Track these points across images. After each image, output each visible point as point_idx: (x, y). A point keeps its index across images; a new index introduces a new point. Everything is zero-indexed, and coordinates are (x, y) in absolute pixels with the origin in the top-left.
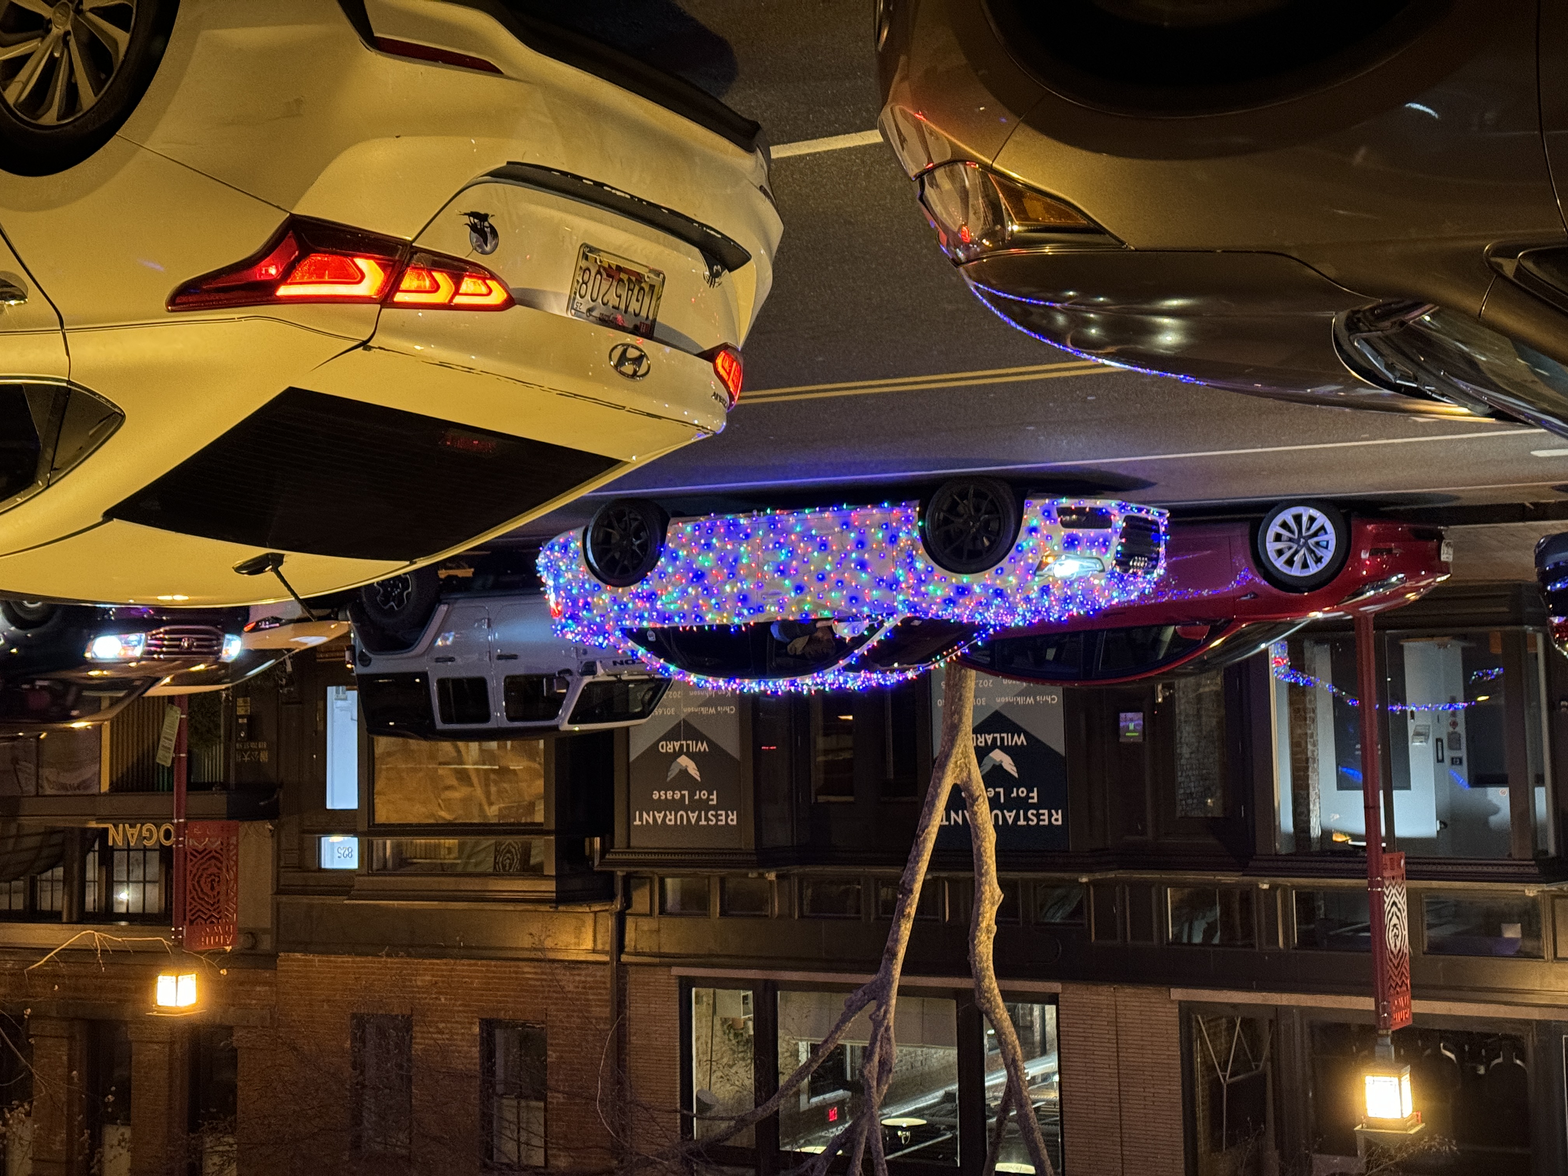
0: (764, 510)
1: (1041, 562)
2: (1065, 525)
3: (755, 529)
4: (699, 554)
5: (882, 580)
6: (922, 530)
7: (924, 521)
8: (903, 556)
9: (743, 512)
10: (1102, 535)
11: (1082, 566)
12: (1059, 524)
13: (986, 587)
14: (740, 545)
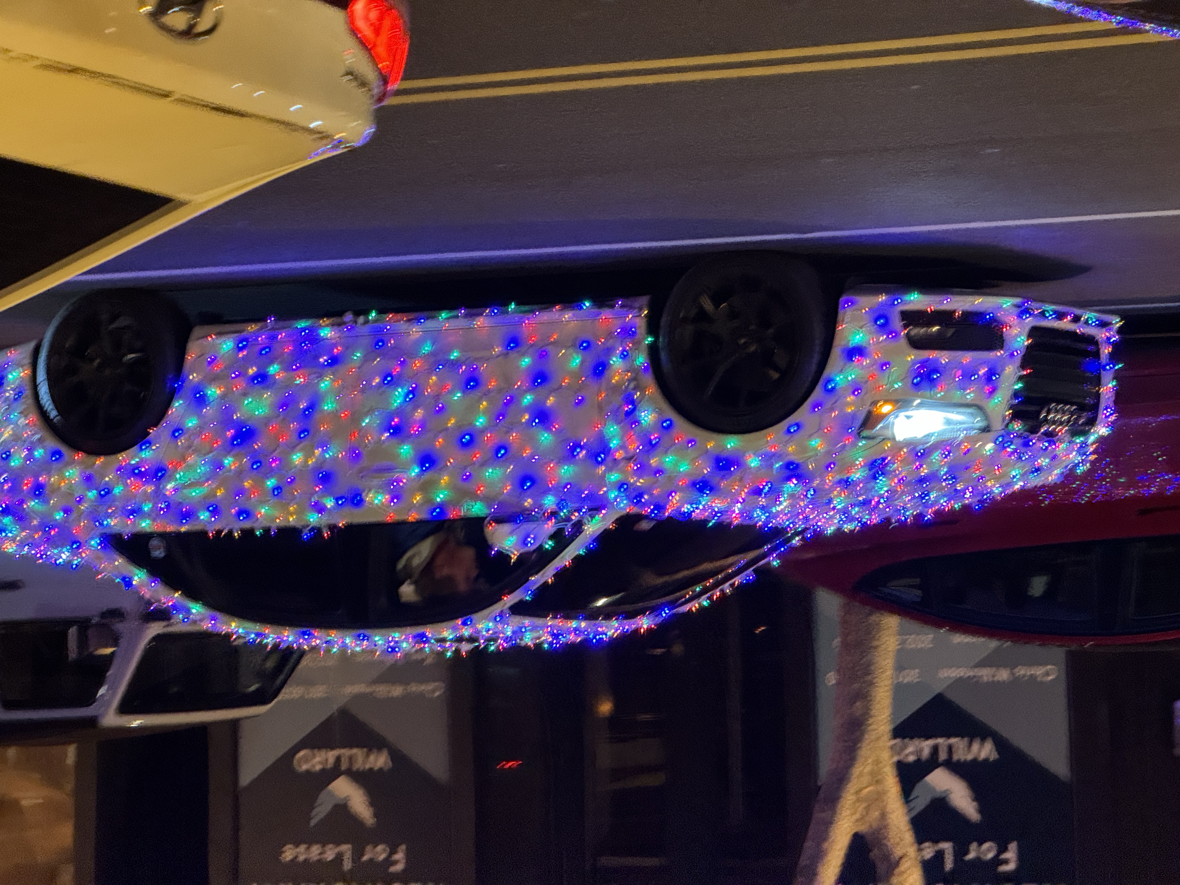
0: (366, 312)
1: (869, 414)
2: (916, 344)
3: (349, 348)
4: (245, 395)
5: (577, 445)
6: (653, 351)
7: (656, 336)
8: (618, 400)
9: (329, 315)
10: (984, 363)
11: (948, 422)
12: (903, 342)
13: (768, 458)
14: (320, 377)
